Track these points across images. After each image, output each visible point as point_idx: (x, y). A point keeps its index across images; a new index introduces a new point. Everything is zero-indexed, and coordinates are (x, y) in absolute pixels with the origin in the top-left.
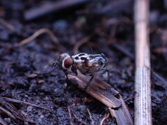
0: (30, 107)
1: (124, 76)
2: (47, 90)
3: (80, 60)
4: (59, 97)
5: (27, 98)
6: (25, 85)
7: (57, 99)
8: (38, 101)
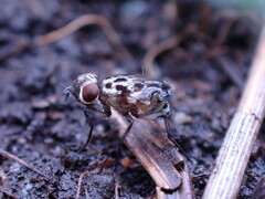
0: (17, 165)
1: (215, 124)
2: (60, 135)
3: (113, 91)
4: (76, 151)
5: (22, 145)
6: (24, 120)
7: (71, 154)
8: (36, 154)
